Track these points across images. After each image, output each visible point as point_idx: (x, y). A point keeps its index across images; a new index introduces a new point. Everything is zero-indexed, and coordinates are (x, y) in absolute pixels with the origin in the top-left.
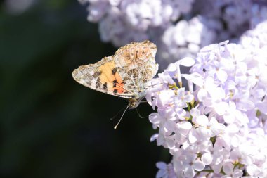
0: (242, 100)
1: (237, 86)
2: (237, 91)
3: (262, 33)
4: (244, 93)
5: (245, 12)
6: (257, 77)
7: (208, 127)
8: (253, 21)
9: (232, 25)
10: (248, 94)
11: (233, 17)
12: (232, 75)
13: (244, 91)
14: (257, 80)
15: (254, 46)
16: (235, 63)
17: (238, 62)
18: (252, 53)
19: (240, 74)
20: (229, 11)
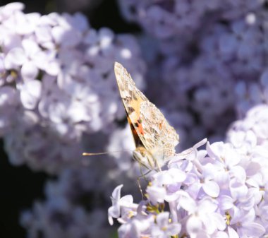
0: (245, 224)
1: (236, 203)
2: (236, 209)
3: (257, 123)
4: (246, 212)
5: (224, 94)
6: (262, 188)
8: (240, 108)
9: (208, 116)
10: (252, 213)
11: (207, 104)
12: (225, 187)
13: (246, 208)
14: (263, 192)
15: (250, 143)
16: (228, 169)
17: (231, 167)
18: (248, 154)
19: (237, 185)
20: (201, 96)
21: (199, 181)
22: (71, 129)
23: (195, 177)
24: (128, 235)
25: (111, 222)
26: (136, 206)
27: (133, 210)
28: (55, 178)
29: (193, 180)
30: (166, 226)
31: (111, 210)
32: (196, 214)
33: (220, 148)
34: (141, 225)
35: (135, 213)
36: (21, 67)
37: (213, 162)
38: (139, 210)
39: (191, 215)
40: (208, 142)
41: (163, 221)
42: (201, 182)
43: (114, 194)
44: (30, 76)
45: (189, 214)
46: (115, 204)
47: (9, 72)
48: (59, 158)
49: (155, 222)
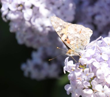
7: (103, 92)
9: (100, 27)
11: (100, 22)
20: (97, 18)
21: (100, 54)
22: (44, 29)
23: (98, 53)
24: (72, 78)
25: (65, 72)
26: (75, 65)
27: (74, 67)
28: (36, 50)
29: (97, 54)
30: (88, 74)
31: (65, 68)
32: (100, 68)
33: (108, 40)
34: (77, 74)
35: (74, 69)
36: (24, 3)
37: (105, 46)
38: (76, 67)
39: (98, 69)
40: (102, 37)
41: (86, 72)
42: (100, 55)
43: (65, 61)
44: (28, 7)
45: (97, 68)
46: (66, 65)
47: (19, 5)
48: (38, 42)
49: (83, 72)
